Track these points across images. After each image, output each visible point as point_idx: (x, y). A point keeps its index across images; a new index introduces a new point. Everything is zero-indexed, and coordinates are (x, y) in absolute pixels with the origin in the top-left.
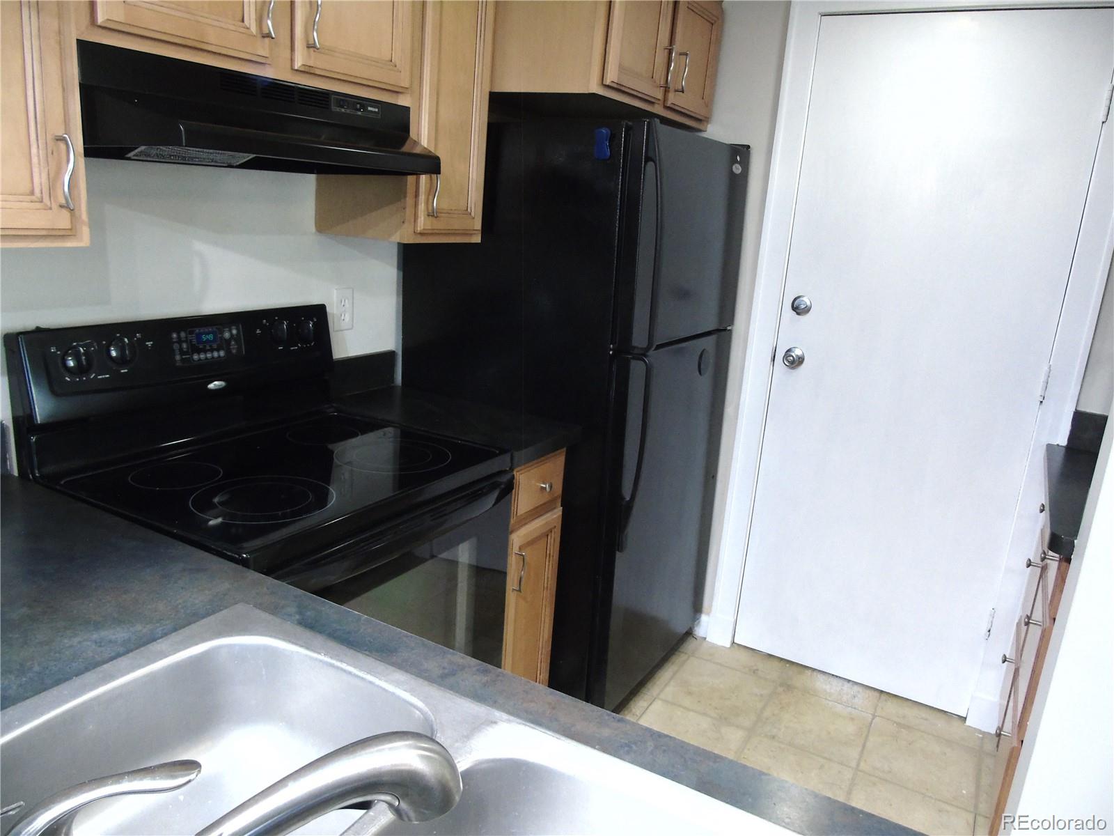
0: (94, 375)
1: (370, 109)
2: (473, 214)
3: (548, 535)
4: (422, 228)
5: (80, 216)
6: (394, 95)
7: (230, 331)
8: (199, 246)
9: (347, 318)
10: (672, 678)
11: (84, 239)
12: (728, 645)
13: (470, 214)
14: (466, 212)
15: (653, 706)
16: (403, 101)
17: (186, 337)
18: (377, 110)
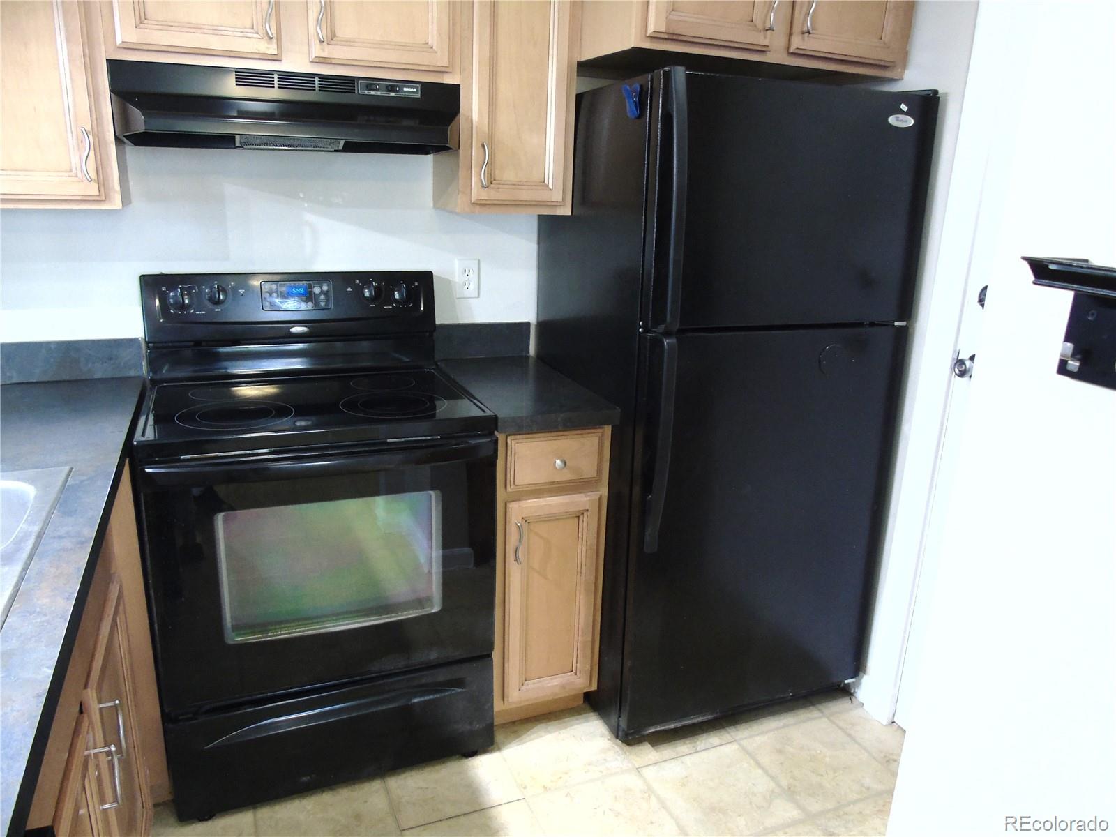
0: (193, 311)
1: (405, 89)
2: (551, 186)
3: (579, 517)
4: (476, 198)
5: (113, 187)
6: (440, 75)
7: (321, 287)
8: (309, 217)
9: (473, 287)
10: (777, 729)
11: (117, 203)
12: (885, 720)
13: (548, 186)
14: (543, 184)
15: (722, 747)
16: (448, 80)
17: (277, 289)
18: (415, 90)
